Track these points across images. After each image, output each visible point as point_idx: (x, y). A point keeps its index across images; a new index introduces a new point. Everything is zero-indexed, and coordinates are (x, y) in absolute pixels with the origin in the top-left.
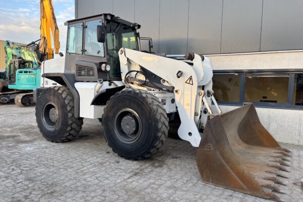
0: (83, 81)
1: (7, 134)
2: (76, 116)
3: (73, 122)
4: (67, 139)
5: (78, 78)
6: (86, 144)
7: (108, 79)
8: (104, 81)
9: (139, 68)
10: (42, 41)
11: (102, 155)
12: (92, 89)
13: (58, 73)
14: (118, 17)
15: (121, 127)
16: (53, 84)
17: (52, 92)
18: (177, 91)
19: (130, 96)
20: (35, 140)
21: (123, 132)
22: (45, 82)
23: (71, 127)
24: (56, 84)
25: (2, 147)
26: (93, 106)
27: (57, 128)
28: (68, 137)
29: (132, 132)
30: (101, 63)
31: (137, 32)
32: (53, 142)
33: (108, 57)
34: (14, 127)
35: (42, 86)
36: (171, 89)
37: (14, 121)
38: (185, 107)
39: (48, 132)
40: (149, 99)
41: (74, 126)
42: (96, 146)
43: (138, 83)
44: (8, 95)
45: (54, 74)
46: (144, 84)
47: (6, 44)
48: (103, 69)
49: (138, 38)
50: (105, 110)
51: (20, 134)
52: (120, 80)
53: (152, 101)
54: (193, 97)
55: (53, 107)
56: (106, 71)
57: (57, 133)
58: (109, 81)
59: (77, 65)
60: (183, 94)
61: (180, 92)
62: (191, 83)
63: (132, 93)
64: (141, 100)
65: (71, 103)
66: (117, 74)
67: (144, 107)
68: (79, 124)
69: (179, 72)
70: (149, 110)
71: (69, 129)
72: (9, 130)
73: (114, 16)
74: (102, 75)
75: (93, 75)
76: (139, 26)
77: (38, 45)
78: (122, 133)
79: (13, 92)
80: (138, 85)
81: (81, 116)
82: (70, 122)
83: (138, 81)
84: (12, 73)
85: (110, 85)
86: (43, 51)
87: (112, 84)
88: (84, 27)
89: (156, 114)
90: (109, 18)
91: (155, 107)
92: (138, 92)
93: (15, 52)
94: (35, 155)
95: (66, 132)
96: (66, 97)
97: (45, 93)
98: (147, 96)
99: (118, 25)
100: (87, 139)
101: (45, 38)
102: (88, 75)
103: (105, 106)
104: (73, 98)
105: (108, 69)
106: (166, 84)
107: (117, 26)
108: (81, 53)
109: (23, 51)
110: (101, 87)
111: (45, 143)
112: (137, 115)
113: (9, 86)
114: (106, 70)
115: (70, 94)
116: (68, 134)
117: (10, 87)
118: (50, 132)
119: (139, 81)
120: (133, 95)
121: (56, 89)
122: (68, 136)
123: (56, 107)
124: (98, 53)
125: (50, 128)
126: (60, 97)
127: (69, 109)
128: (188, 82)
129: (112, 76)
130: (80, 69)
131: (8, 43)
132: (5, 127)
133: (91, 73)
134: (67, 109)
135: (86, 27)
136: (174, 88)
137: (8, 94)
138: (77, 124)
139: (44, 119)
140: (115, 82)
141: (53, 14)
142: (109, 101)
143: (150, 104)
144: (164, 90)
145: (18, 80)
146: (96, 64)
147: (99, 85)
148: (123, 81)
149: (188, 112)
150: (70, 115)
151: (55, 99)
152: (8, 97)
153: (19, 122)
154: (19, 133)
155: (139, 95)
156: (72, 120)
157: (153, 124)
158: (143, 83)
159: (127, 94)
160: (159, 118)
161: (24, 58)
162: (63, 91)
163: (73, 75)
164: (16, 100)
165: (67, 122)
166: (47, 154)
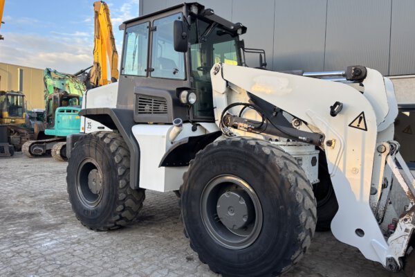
0: (147, 123)
1: (22, 210)
2: (132, 186)
3: (128, 196)
4: (116, 225)
5: (138, 117)
6: (150, 235)
7: (191, 119)
8: (184, 122)
9: (248, 98)
10: (94, 69)
11: (178, 266)
12: (163, 137)
13: (104, 109)
14: (211, 10)
15: (216, 212)
16: (99, 128)
17: (93, 141)
18: (329, 143)
19: (238, 152)
20: (63, 223)
21: (220, 222)
22: (87, 125)
23: (124, 205)
24: (103, 128)
25: (5, 238)
26: (164, 168)
27: (100, 206)
28: (118, 223)
29: (240, 225)
30: (180, 90)
31: (241, 39)
32: (91, 229)
33: (192, 81)
34: (39, 197)
35: (82, 131)
36: (316, 139)
37: (42, 185)
38: (348, 176)
39: (85, 210)
40: (277, 159)
41: (129, 202)
42: (167, 242)
43: (246, 126)
44: (44, 144)
45: (97, 109)
46: (258, 128)
47: (45, 73)
48: (183, 100)
49: (241, 49)
50: (187, 177)
51: (43, 211)
52: (213, 121)
53: (285, 163)
54: (366, 156)
55: (94, 167)
56: (188, 105)
57: (98, 214)
58: (193, 122)
59: (137, 94)
60: (344, 149)
61: (337, 145)
62: (362, 125)
63: (242, 145)
64: (262, 161)
65: (124, 163)
66: (207, 110)
67: (267, 176)
68: (137, 199)
69: (337, 103)
70: (279, 183)
71: (120, 208)
72: (28, 201)
73: (203, 7)
74: (182, 111)
75: (165, 112)
76: (244, 30)
77: (89, 75)
78: (219, 224)
79: (51, 140)
80: (249, 130)
81: (141, 186)
82: (121, 196)
83: (246, 123)
84: (51, 112)
85: (194, 129)
86: (95, 83)
87: (198, 127)
88: (152, 29)
89: (295, 192)
90: (194, 10)
91: (291, 177)
92: (253, 143)
93: (57, 84)
94: (55, 260)
95: (115, 215)
96: (117, 150)
97: (82, 143)
98: (272, 152)
99: (210, 26)
100: (152, 223)
101: (98, 64)
102: (157, 112)
103: (186, 170)
104: (129, 151)
105: (193, 100)
106: (303, 128)
107: (208, 28)
108: (144, 74)
109: (67, 82)
110: (179, 133)
111: (78, 231)
112: (251, 190)
113: (46, 130)
114: (188, 102)
115: (123, 145)
116: (118, 217)
117: (47, 132)
118: (88, 211)
119: (249, 122)
120: (243, 150)
121: (101, 136)
122: (118, 220)
123: (99, 168)
124: (174, 73)
125: (89, 205)
126: (106, 151)
127: (120, 171)
128: (355, 124)
129: (197, 114)
130: (142, 100)
131: (49, 72)
132: (24, 195)
133: (161, 108)
134: (117, 172)
135: (155, 29)
136: (322, 137)
137: (43, 142)
138: (134, 200)
139: (79, 188)
140: (203, 124)
141: (111, 32)
142: (194, 160)
143: (281, 170)
144: (302, 140)
145: (59, 122)
146: (171, 92)
147: (175, 129)
148: (218, 123)
149: (355, 187)
150: (122, 183)
151: (98, 154)
152: (44, 147)
153: (48, 188)
154: (41, 208)
155: (257, 150)
156: (125, 193)
157: (289, 213)
158: (258, 126)
159: (232, 148)
160: (301, 201)
161: (68, 92)
162: (112, 141)
163: (131, 113)
164: (53, 151)
165: (117, 196)
166: (76, 259)
